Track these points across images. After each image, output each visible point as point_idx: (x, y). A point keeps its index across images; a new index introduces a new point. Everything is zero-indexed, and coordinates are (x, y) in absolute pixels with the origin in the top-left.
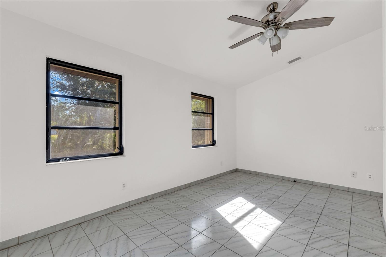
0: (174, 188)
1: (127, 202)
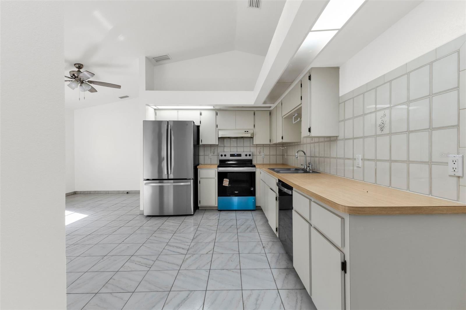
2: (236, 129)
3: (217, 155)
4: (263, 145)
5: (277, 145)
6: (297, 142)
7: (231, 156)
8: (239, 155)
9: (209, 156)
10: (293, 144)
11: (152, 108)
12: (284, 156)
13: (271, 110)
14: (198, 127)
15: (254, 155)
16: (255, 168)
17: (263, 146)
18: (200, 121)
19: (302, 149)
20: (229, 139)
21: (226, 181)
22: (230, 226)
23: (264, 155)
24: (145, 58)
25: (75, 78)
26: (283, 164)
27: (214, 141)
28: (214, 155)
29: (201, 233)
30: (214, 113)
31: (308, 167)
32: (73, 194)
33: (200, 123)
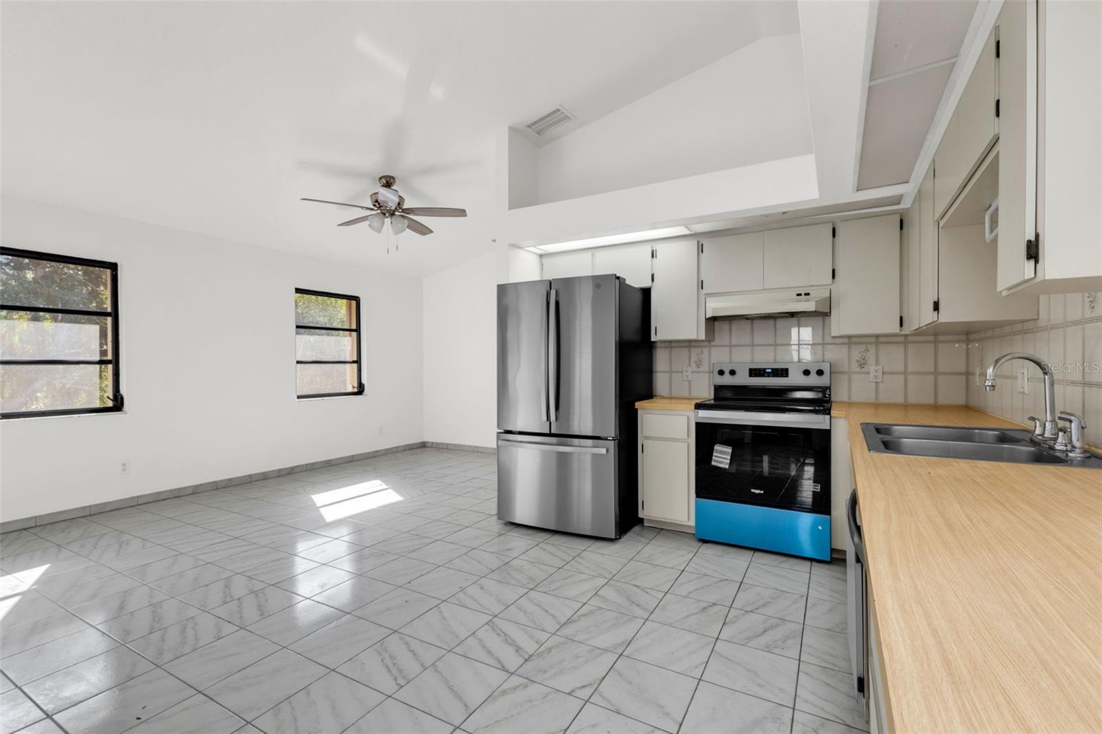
0: (250, 475)
1: (133, 498)
2: (764, 290)
3: (709, 372)
4: (877, 336)
5: (936, 334)
6: (1023, 321)
7: (750, 376)
8: (784, 373)
9: (685, 373)
10: (1007, 329)
11: (530, 251)
12: (971, 377)
13: (908, 209)
14: (646, 293)
15: (835, 373)
16: (827, 417)
17: (878, 340)
18: (653, 276)
19: (1030, 352)
20: (749, 321)
21: (721, 452)
22: (705, 605)
23: (880, 373)
24: (507, 129)
25: (380, 207)
26: (967, 408)
27: (693, 330)
28: (699, 370)
29: (601, 608)
30: (692, 245)
31: (1064, 430)
32: (421, 447)
33: (653, 280)
